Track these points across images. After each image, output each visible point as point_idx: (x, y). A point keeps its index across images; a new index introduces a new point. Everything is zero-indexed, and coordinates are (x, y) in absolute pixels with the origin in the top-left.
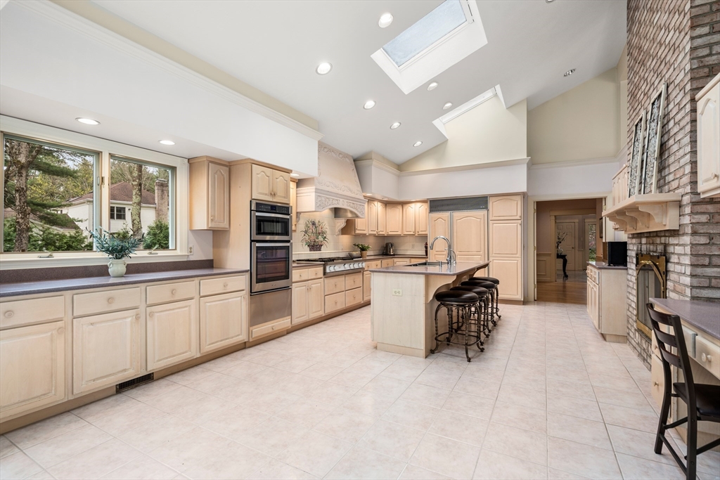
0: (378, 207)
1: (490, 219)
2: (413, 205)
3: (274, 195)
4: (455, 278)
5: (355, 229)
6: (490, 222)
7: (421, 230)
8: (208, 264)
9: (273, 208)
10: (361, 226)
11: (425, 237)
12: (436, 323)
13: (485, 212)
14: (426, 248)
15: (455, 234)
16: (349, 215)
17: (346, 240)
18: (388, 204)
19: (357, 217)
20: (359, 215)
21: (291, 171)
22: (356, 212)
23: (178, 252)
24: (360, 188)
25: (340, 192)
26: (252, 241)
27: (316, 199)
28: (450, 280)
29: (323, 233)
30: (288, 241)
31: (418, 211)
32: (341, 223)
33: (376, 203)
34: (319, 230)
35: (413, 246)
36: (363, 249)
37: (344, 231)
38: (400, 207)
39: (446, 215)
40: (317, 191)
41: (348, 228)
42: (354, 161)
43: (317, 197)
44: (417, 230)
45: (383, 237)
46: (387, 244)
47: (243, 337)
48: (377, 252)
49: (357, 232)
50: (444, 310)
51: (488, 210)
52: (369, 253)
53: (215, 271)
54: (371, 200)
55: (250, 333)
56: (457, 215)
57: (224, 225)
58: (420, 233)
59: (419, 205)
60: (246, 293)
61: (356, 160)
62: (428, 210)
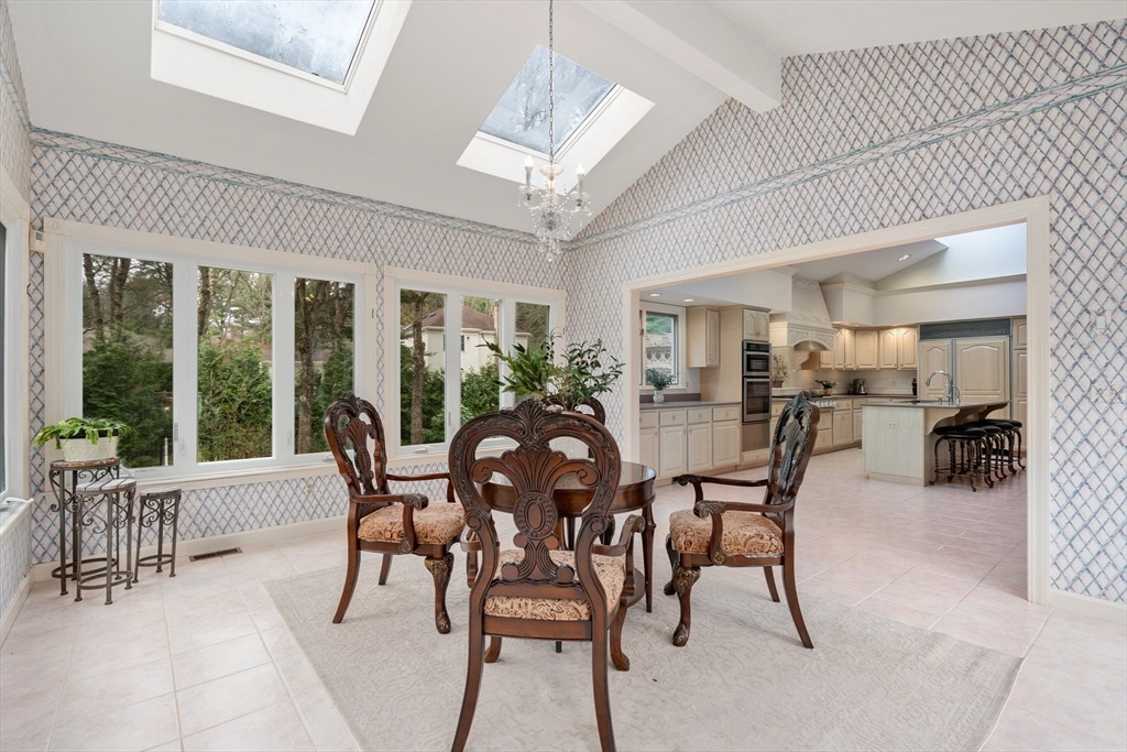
0: (846, 335)
1: (1014, 347)
2: (894, 331)
3: (758, 334)
4: (958, 411)
5: (820, 363)
6: (1015, 352)
7: (908, 363)
8: (697, 397)
9: (758, 347)
10: (827, 359)
11: (914, 371)
12: (936, 456)
13: (1005, 339)
14: (915, 385)
15: (959, 367)
16: (812, 347)
17: (806, 375)
18: (857, 331)
19: (824, 348)
20: (828, 347)
21: (770, 310)
22: (825, 344)
23: (680, 386)
24: (828, 317)
25: (810, 324)
26: (743, 377)
27: (788, 334)
28: (953, 414)
29: (784, 368)
30: (768, 377)
31: (901, 339)
32: (803, 357)
33: (843, 331)
34: (780, 365)
35: (894, 383)
36: (827, 386)
37: (805, 366)
38: (875, 335)
39: (946, 343)
40: (790, 326)
41: (812, 361)
42: (821, 284)
43: (789, 331)
44: (901, 362)
45: (850, 372)
46: (856, 382)
47: (736, 461)
48: (841, 391)
49: (823, 366)
50: (945, 444)
51: (1011, 337)
52: (834, 391)
53: (702, 403)
54: (839, 327)
55: (742, 458)
56: (962, 342)
57: (716, 363)
58: (905, 366)
59: (903, 330)
60: (739, 422)
61: (823, 285)
62: (917, 337)
